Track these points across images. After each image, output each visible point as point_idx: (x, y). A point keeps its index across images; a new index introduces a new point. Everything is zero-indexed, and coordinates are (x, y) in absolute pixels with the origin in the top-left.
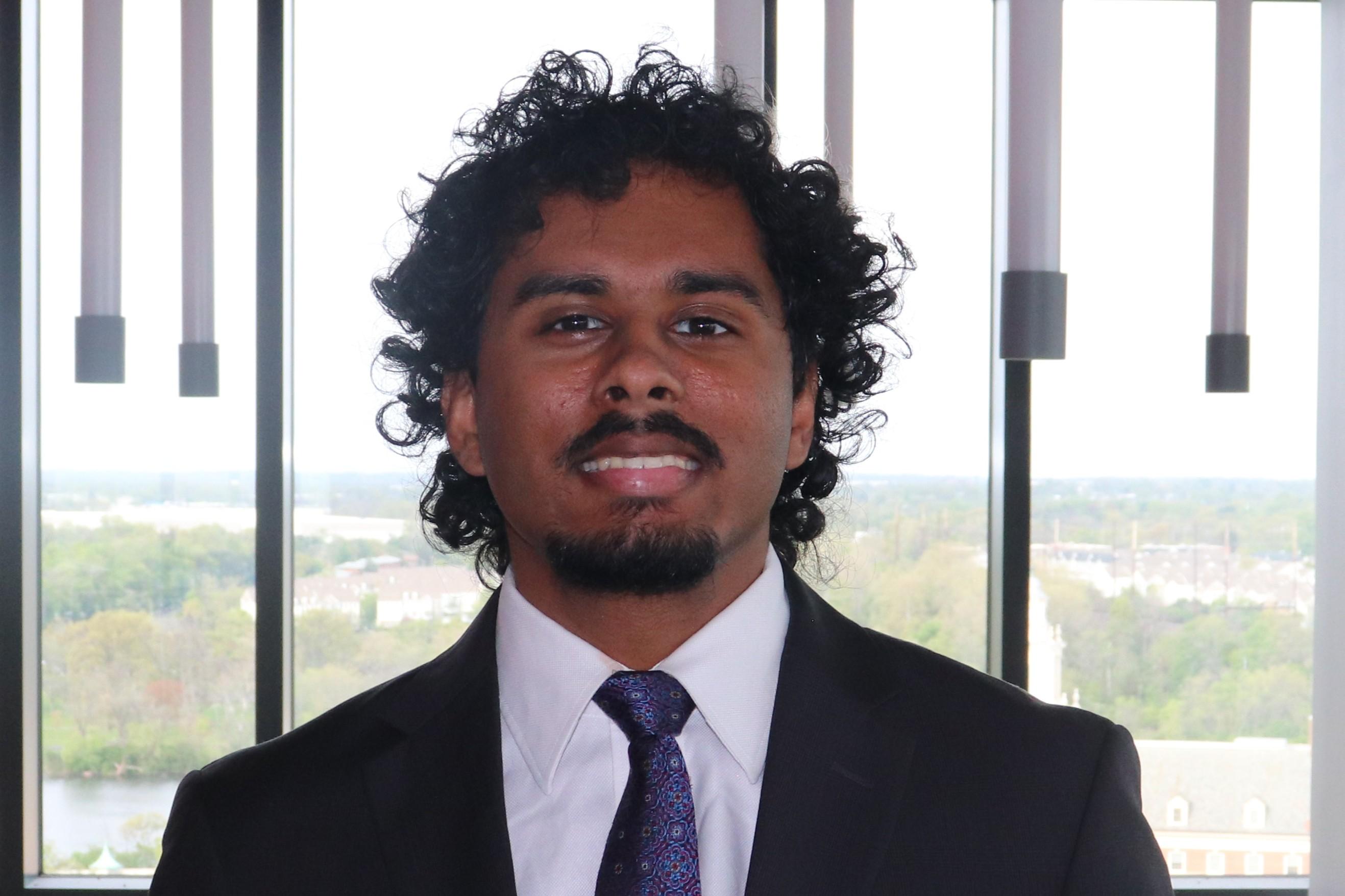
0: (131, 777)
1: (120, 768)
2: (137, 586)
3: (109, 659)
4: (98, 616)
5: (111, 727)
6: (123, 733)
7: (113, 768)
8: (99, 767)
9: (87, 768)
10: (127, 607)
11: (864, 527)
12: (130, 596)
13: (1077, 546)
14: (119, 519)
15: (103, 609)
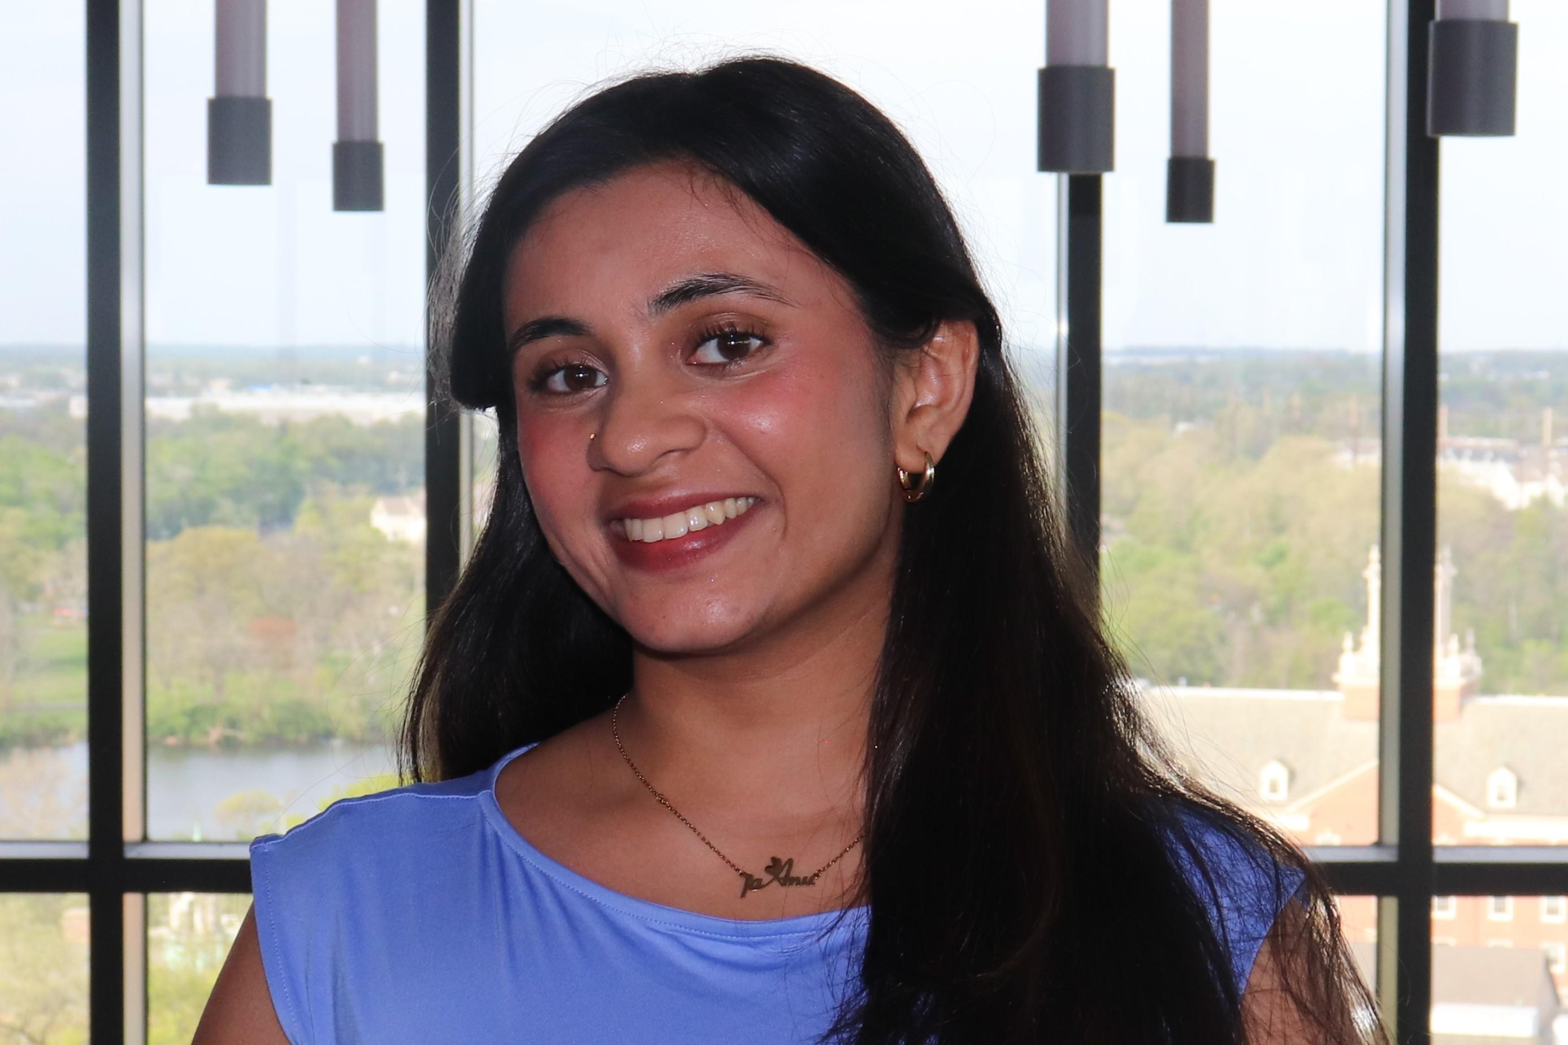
0: (229, 746)
1: (215, 733)
2: (237, 495)
3: (201, 591)
4: (188, 534)
5: (202, 679)
6: (219, 688)
7: (206, 733)
8: (188, 731)
9: (172, 733)
10: (224, 522)
11: (1190, 417)
12: (226, 507)
13: (1471, 442)
14: (213, 408)
15: (194, 523)
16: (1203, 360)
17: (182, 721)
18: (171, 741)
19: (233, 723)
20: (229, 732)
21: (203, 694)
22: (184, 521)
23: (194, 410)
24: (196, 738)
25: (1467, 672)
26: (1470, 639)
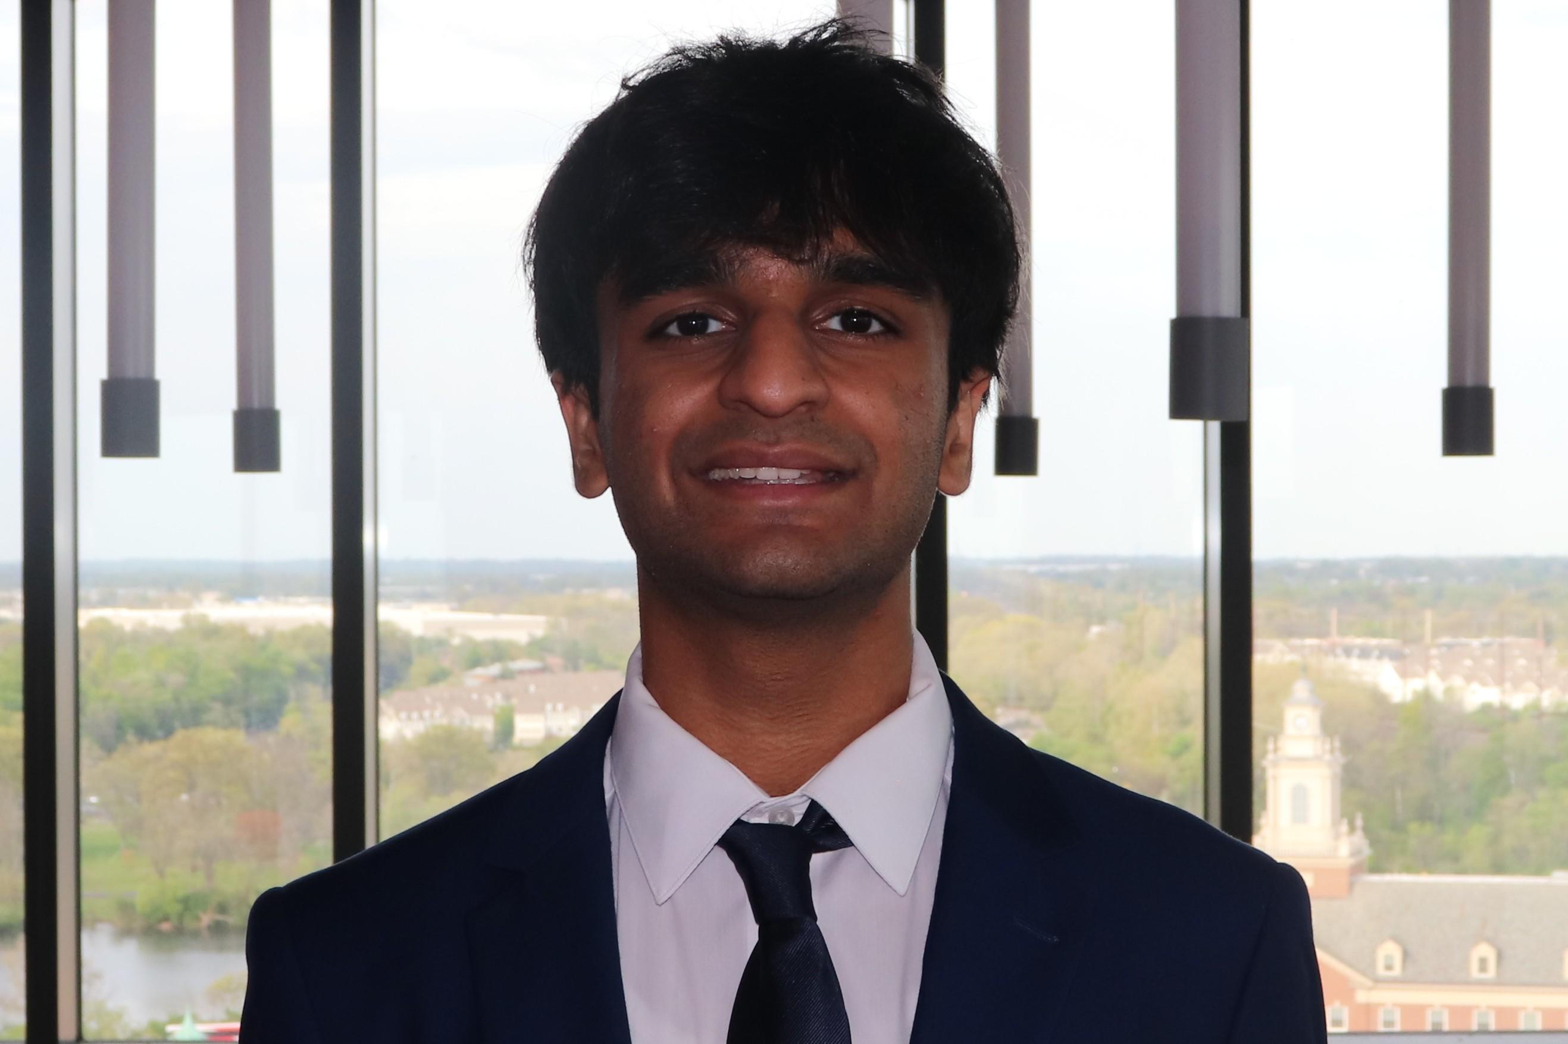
0: (217, 930)
1: (207, 918)
2: (227, 701)
3: (191, 785)
4: (181, 734)
5: (194, 869)
6: (210, 876)
7: (198, 919)
8: (181, 917)
9: (166, 919)
10: (214, 724)
11: (1102, 620)
12: (217, 710)
13: (1359, 641)
14: (204, 618)
15: (185, 727)
16: (1114, 567)
17: (177, 908)
18: (165, 926)
19: (222, 909)
20: (220, 917)
21: (197, 882)
22: (177, 724)
23: (186, 620)
24: (189, 923)
25: (1354, 853)
26: (1359, 822)
